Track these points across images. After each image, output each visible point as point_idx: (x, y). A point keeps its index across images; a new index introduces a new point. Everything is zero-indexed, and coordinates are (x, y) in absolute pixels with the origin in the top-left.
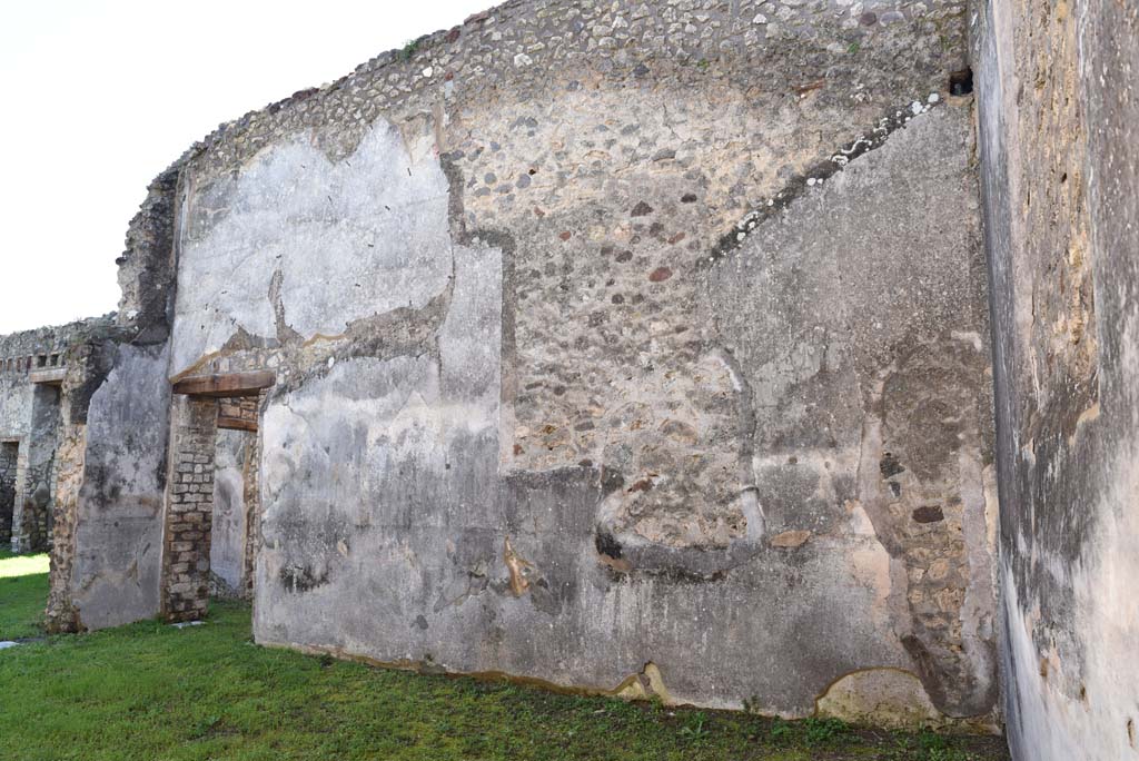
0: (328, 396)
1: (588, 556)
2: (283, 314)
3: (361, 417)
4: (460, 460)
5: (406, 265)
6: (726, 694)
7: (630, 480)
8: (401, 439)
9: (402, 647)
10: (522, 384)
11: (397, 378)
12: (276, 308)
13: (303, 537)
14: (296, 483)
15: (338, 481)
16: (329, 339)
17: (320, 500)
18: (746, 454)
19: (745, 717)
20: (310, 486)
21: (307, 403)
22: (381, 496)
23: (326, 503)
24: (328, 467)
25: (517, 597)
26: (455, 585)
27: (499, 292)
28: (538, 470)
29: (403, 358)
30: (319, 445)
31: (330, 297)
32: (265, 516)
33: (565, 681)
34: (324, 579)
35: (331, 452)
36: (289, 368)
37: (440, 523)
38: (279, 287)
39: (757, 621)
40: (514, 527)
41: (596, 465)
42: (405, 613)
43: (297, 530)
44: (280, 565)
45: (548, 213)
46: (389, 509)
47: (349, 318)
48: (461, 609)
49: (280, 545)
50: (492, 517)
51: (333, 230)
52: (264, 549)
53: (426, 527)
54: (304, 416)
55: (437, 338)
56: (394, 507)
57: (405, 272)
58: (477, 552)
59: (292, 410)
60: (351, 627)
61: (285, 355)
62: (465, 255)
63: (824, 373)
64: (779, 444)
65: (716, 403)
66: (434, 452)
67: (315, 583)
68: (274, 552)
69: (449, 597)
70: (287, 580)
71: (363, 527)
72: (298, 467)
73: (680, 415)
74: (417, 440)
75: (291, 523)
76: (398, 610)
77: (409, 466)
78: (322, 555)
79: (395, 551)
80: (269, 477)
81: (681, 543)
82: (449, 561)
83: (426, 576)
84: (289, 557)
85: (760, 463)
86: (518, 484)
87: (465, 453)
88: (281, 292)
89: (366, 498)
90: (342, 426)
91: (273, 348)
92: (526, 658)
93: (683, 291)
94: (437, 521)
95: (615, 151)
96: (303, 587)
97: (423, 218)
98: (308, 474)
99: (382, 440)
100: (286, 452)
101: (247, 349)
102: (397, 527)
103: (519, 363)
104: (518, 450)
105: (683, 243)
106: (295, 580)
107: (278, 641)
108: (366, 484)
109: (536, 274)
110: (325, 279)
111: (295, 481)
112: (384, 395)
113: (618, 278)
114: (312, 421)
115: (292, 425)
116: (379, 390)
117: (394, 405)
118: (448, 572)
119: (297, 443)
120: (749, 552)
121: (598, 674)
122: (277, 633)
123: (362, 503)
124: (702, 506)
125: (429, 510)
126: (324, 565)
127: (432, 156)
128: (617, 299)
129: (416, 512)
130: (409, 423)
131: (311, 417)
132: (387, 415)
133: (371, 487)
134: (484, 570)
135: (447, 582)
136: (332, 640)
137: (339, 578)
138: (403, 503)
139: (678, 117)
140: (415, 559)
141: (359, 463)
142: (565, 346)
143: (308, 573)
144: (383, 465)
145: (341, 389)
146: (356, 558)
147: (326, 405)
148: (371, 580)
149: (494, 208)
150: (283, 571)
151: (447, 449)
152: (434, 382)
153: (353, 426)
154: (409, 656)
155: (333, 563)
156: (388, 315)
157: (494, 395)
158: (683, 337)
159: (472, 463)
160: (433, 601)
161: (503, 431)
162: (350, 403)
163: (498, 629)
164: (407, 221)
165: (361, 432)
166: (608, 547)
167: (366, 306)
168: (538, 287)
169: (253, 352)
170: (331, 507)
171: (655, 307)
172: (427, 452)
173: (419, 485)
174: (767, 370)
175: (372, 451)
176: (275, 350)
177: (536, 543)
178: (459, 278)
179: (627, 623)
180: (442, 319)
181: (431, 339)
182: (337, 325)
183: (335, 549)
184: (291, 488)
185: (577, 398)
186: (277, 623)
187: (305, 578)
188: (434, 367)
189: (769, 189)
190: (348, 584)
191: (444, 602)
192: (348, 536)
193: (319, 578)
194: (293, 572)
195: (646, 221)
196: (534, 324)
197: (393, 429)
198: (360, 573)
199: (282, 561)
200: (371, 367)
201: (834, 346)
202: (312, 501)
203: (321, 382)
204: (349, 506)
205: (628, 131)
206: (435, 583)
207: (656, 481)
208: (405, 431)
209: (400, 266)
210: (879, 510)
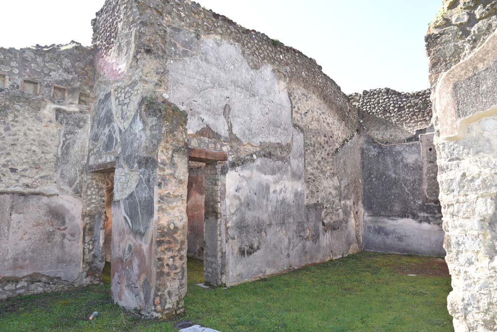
0: (255, 171)
1: (321, 227)
2: (232, 127)
3: (268, 181)
4: (296, 199)
5: (279, 127)
6: (339, 254)
7: (325, 206)
8: (281, 191)
9: (283, 266)
10: (307, 177)
11: (279, 169)
12: (228, 122)
13: (248, 232)
14: (243, 208)
15: (260, 208)
16: (252, 146)
17: (254, 215)
18: (340, 200)
19: (343, 257)
20: (250, 209)
21: (246, 173)
22: (275, 212)
23: (256, 217)
24: (256, 202)
25: (309, 241)
26: (296, 240)
27: (303, 148)
28: (310, 203)
29: (280, 162)
30: (252, 192)
31: (253, 128)
32: (229, 225)
33: (318, 261)
34: (258, 248)
35: (257, 194)
36: (233, 154)
37: (292, 221)
38: (229, 113)
39: (343, 237)
40: (308, 220)
41: (319, 202)
42: (284, 253)
43: (245, 229)
44: (238, 247)
45: (310, 127)
46: (278, 218)
47: (261, 140)
48: (298, 248)
49: (238, 238)
50: (303, 218)
51: (252, 99)
52: (230, 240)
53: (289, 223)
54: (245, 178)
55: (289, 158)
56: (279, 216)
57: (279, 130)
58: (301, 229)
59: (239, 175)
60: (268, 264)
61: (231, 147)
62: (295, 132)
63: (348, 184)
64: (344, 198)
65: (336, 189)
66: (290, 197)
67: (255, 251)
68: (235, 241)
69: (295, 245)
70: (242, 252)
71: (270, 225)
72: (243, 201)
73: (331, 190)
74: (285, 192)
75: (242, 227)
76: (282, 253)
77: (283, 201)
78: (257, 238)
79: (280, 232)
80: (230, 206)
81: (332, 221)
82: (295, 233)
83: (289, 239)
84: (242, 242)
85: (343, 202)
86: (308, 207)
87: (297, 197)
88: (230, 116)
89: (270, 213)
90: (260, 184)
91: (225, 142)
92: (312, 258)
93: (331, 160)
94: (291, 220)
95: (321, 117)
96: (249, 253)
97: (284, 112)
98: (248, 204)
99: (275, 192)
100: (237, 194)
101: (209, 138)
102: (280, 224)
103: (307, 171)
104: (307, 198)
105: (331, 148)
106: (246, 252)
107: (239, 281)
108: (270, 208)
109: (309, 145)
110: (250, 119)
111: (242, 207)
112: (275, 174)
113: (323, 153)
114: (249, 180)
115: (240, 182)
116: (273, 173)
117: (278, 179)
118: (295, 237)
119: (242, 190)
120: (341, 222)
121: (324, 256)
122: (238, 277)
123: (269, 216)
124: (335, 212)
125: (289, 217)
126: (257, 242)
127: (286, 91)
128: (322, 158)
129: (285, 218)
130: (282, 186)
131: (247, 180)
132: (276, 182)
133: (272, 209)
134: (302, 234)
135: (294, 240)
136: (261, 272)
137: (263, 246)
138: (282, 215)
139: (329, 114)
140: (286, 235)
141: (267, 200)
142: (314, 168)
143: (251, 247)
144: (275, 201)
145: (260, 169)
146: (268, 237)
147: (254, 175)
148: (273, 244)
149: (299, 119)
150: (240, 249)
151: (293, 195)
152: (290, 173)
153: (265, 185)
154: (285, 268)
155: (261, 241)
156: (275, 144)
157: (303, 180)
158: (332, 171)
159: (299, 201)
160: (291, 248)
161: (305, 191)
162: (263, 175)
163: (306, 251)
164: (279, 111)
165: (268, 188)
166: (323, 224)
167: (267, 137)
168: (309, 149)
169: (213, 140)
170: (258, 218)
171: (328, 162)
172: (288, 197)
173: (286, 208)
174: (342, 182)
175: (272, 196)
176: (226, 143)
177: (312, 224)
178: (294, 139)
179: (328, 243)
180: (290, 151)
181: (288, 157)
182: (257, 141)
183: (261, 235)
184: (241, 210)
185: (317, 183)
186: (238, 274)
187: (250, 249)
188: (289, 168)
189: (341, 140)
190: (266, 248)
191: (294, 247)
192: (265, 229)
193: (256, 248)
194: (244, 248)
195: (326, 139)
196: (309, 160)
197: (278, 188)
198: (270, 243)
199: (239, 244)
200: (269, 162)
201: (349, 179)
202: (250, 216)
203: (252, 164)
204: (265, 217)
205: (323, 113)
206: (292, 241)
207: (328, 206)
208: (282, 189)
209: (278, 127)
210: (353, 212)
